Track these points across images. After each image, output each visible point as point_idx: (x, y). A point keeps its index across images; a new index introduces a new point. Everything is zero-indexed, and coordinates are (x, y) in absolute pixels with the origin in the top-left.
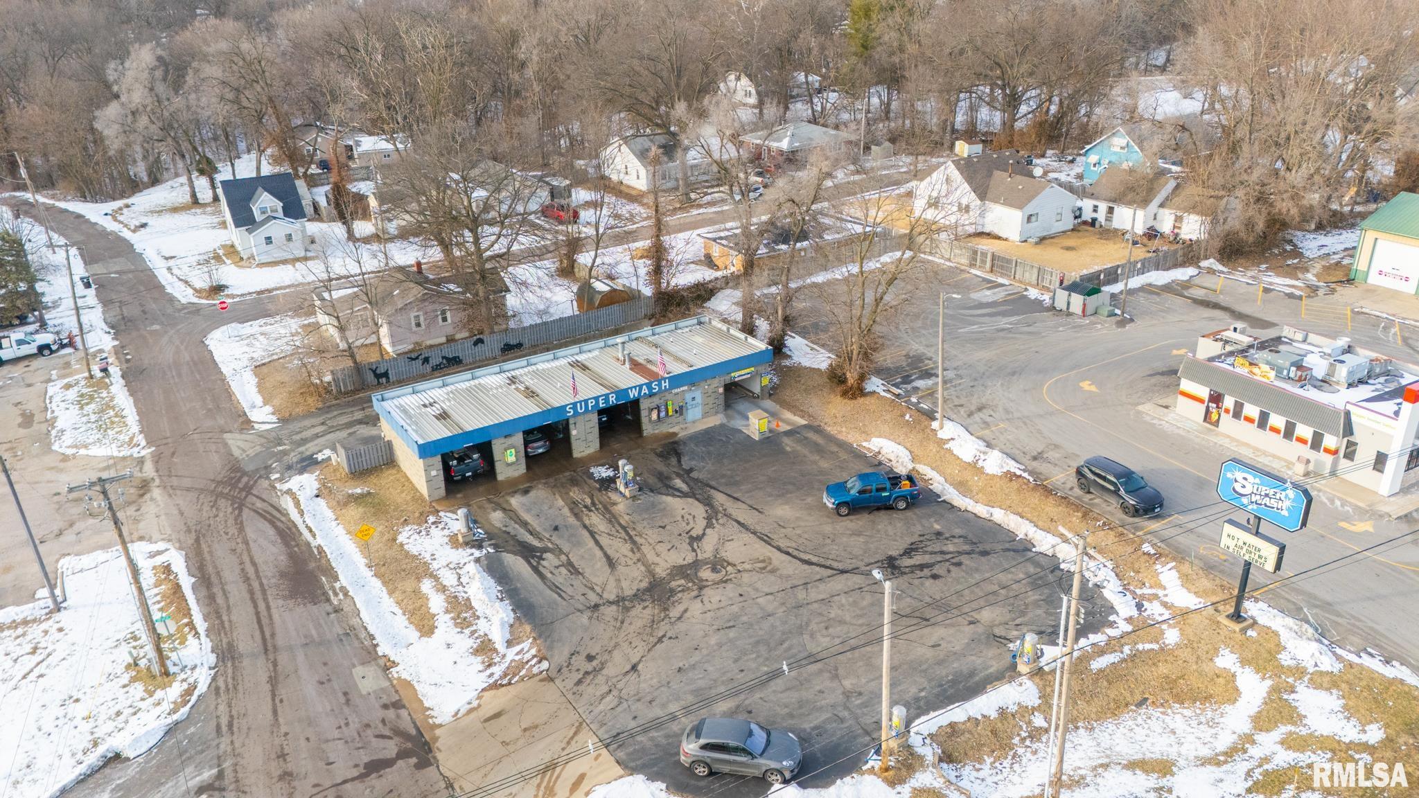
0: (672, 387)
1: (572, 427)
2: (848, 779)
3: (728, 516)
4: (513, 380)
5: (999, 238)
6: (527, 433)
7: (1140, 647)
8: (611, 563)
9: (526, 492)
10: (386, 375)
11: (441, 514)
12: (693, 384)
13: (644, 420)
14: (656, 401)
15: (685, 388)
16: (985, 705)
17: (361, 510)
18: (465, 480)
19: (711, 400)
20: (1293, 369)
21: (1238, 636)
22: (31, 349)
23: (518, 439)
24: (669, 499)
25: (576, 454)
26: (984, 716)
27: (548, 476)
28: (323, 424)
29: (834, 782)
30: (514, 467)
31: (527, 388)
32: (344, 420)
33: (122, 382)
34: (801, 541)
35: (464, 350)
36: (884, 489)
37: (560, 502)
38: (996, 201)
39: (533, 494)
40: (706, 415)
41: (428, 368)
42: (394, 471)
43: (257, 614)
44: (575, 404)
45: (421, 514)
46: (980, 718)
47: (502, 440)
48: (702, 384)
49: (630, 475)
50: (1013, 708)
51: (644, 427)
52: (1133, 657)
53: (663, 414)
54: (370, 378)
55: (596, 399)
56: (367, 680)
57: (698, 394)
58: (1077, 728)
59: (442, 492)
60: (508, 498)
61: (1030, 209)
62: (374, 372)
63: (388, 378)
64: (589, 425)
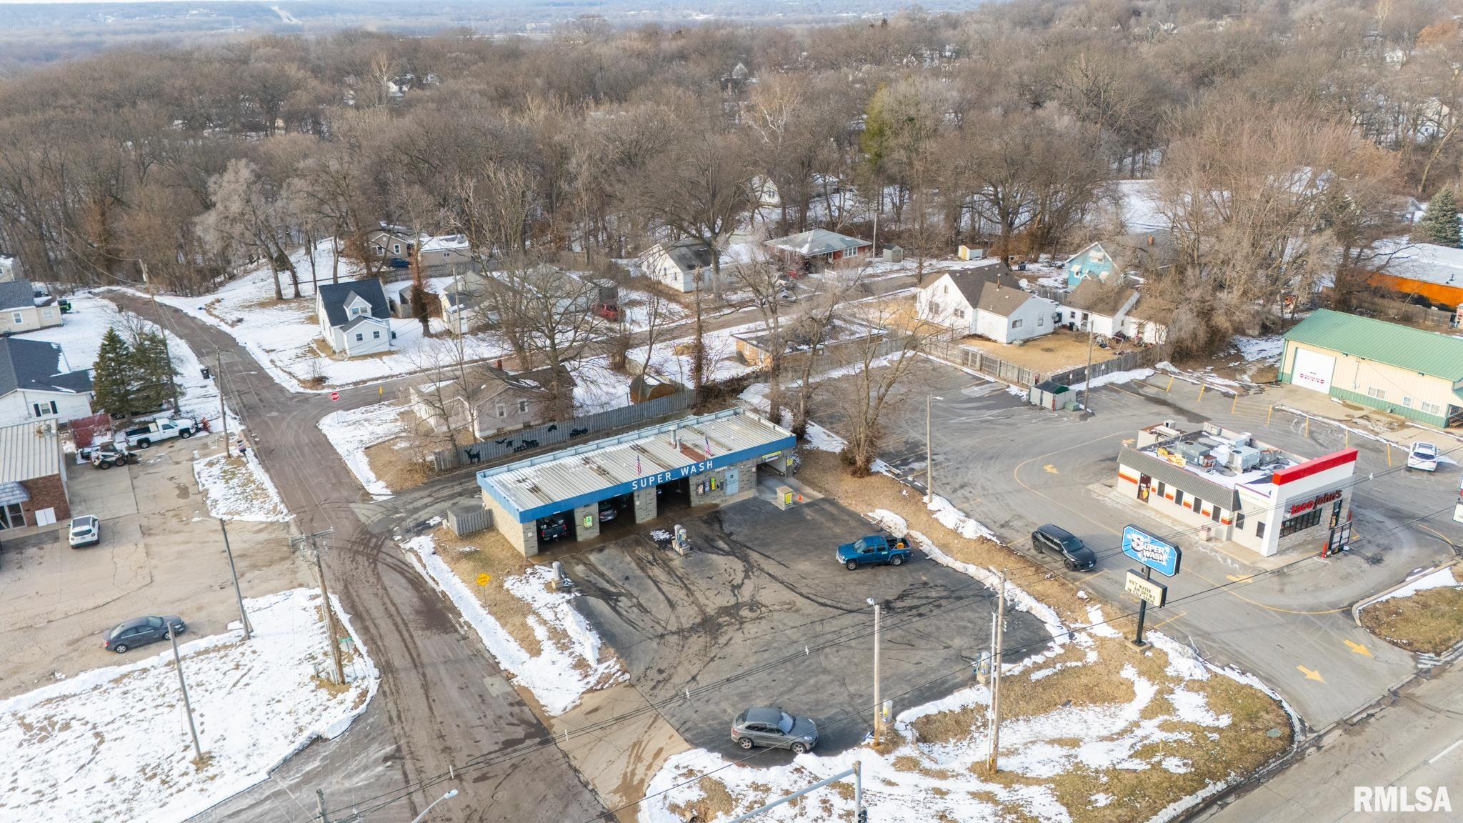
0: (715, 467)
1: (636, 498)
2: (851, 751)
3: (762, 570)
4: (587, 461)
5: (989, 340)
6: (601, 503)
7: (1068, 664)
8: (672, 605)
9: (601, 550)
10: (477, 455)
11: (536, 567)
12: (732, 465)
13: (693, 493)
14: (702, 478)
15: (726, 467)
16: (952, 703)
17: (471, 564)
18: (552, 540)
19: (746, 478)
20: (1202, 457)
21: (1139, 656)
22: (174, 432)
23: (595, 508)
24: (714, 556)
25: (639, 521)
26: (950, 711)
27: (617, 538)
28: (429, 496)
29: (841, 753)
30: (591, 531)
31: (599, 467)
32: (446, 492)
33: (256, 460)
34: (819, 588)
35: (541, 435)
36: (883, 549)
37: (628, 559)
38: (986, 309)
39: (606, 551)
40: (741, 489)
41: (511, 450)
42: (494, 534)
43: (404, 640)
44: (639, 481)
45: (521, 567)
46: (947, 712)
47: (582, 509)
48: (739, 464)
49: (684, 537)
50: (972, 706)
51: (692, 499)
52: (1062, 672)
53: (707, 489)
54: (465, 458)
55: (656, 476)
56: (495, 687)
57: (735, 472)
58: (1018, 720)
59: (535, 550)
60: (587, 555)
61: (1014, 316)
62: (469, 453)
63: (479, 458)
64: (649, 497)
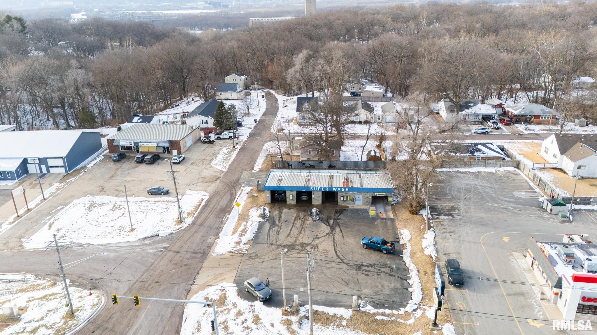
0: (349, 191)
1: (312, 194)
2: (275, 308)
3: (333, 236)
5: (565, 173)
6: (298, 192)
7: (398, 320)
8: (289, 235)
10: (291, 165)
14: (344, 194)
15: (356, 193)
16: (331, 311)
18: (278, 200)
19: (366, 200)
20: (565, 256)
21: (429, 331)
23: (295, 193)
25: (313, 203)
26: (328, 313)
27: (300, 207)
29: (271, 307)
30: (292, 201)
31: (309, 179)
33: (238, 151)
34: (344, 250)
35: (317, 164)
36: (379, 244)
37: (295, 215)
39: (291, 210)
40: (363, 204)
41: (304, 167)
43: (207, 216)
44: (313, 187)
45: (259, 205)
46: (326, 313)
47: (289, 192)
50: (339, 315)
51: (338, 201)
52: (392, 321)
53: (345, 199)
54: (287, 165)
55: (321, 188)
56: (210, 240)
60: (284, 209)
61: (579, 163)
62: (288, 164)
63: (292, 166)
64: (318, 195)
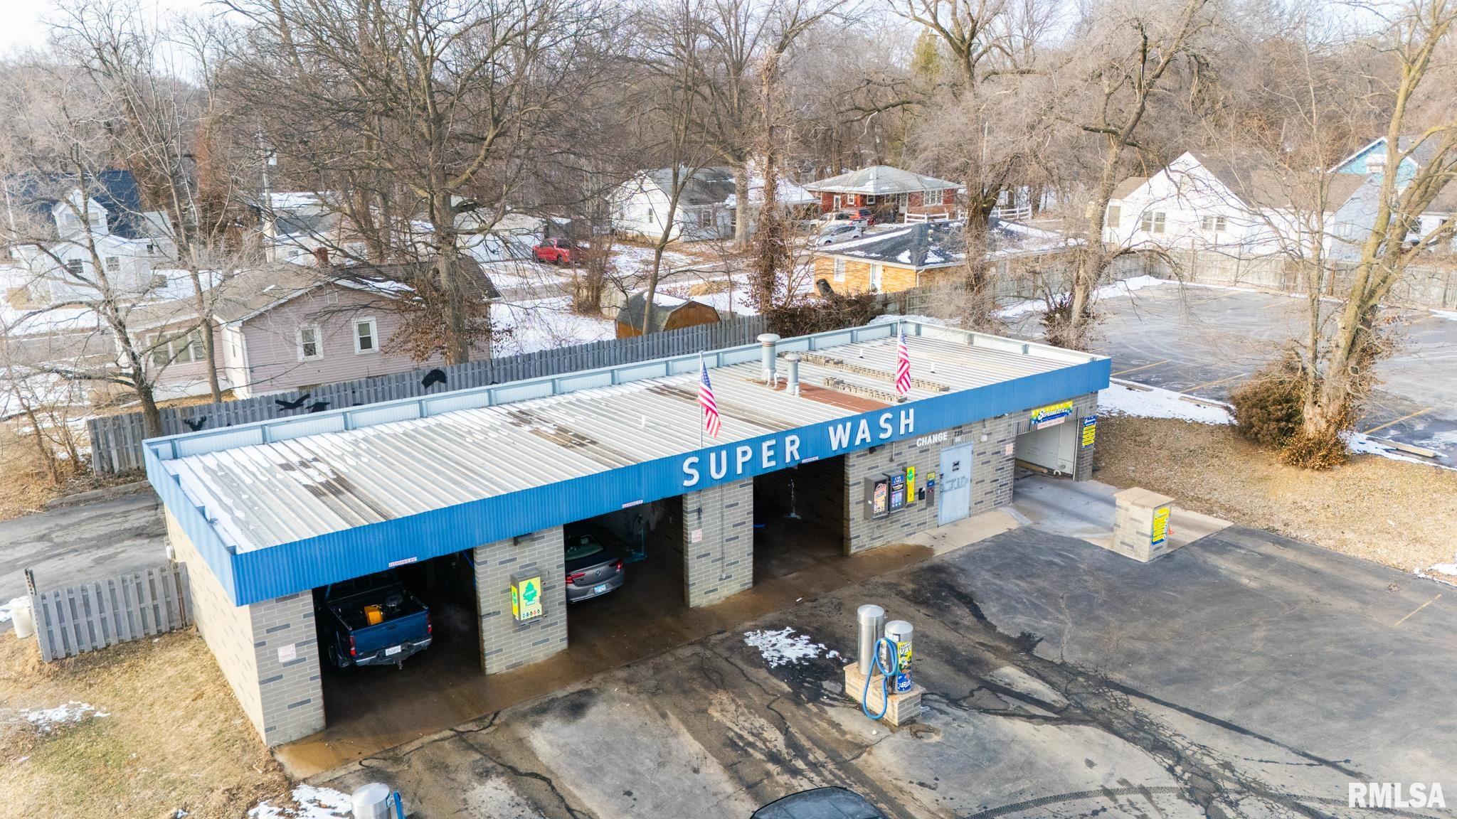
0: (917, 430)
1: (690, 519)
4: (522, 418)
9: (575, 708)
12: (958, 429)
13: (855, 511)
14: (881, 464)
15: (942, 437)
19: (989, 472)
23: (551, 548)
24: (1021, 728)
25: (698, 597)
27: (632, 658)
30: (535, 634)
31: (562, 430)
39: (596, 714)
40: (977, 507)
42: (181, 653)
44: (703, 454)
47: (506, 551)
49: (905, 652)
51: (853, 530)
53: (897, 498)
55: (755, 443)
57: (964, 455)
59: (314, 714)
60: (522, 730)
